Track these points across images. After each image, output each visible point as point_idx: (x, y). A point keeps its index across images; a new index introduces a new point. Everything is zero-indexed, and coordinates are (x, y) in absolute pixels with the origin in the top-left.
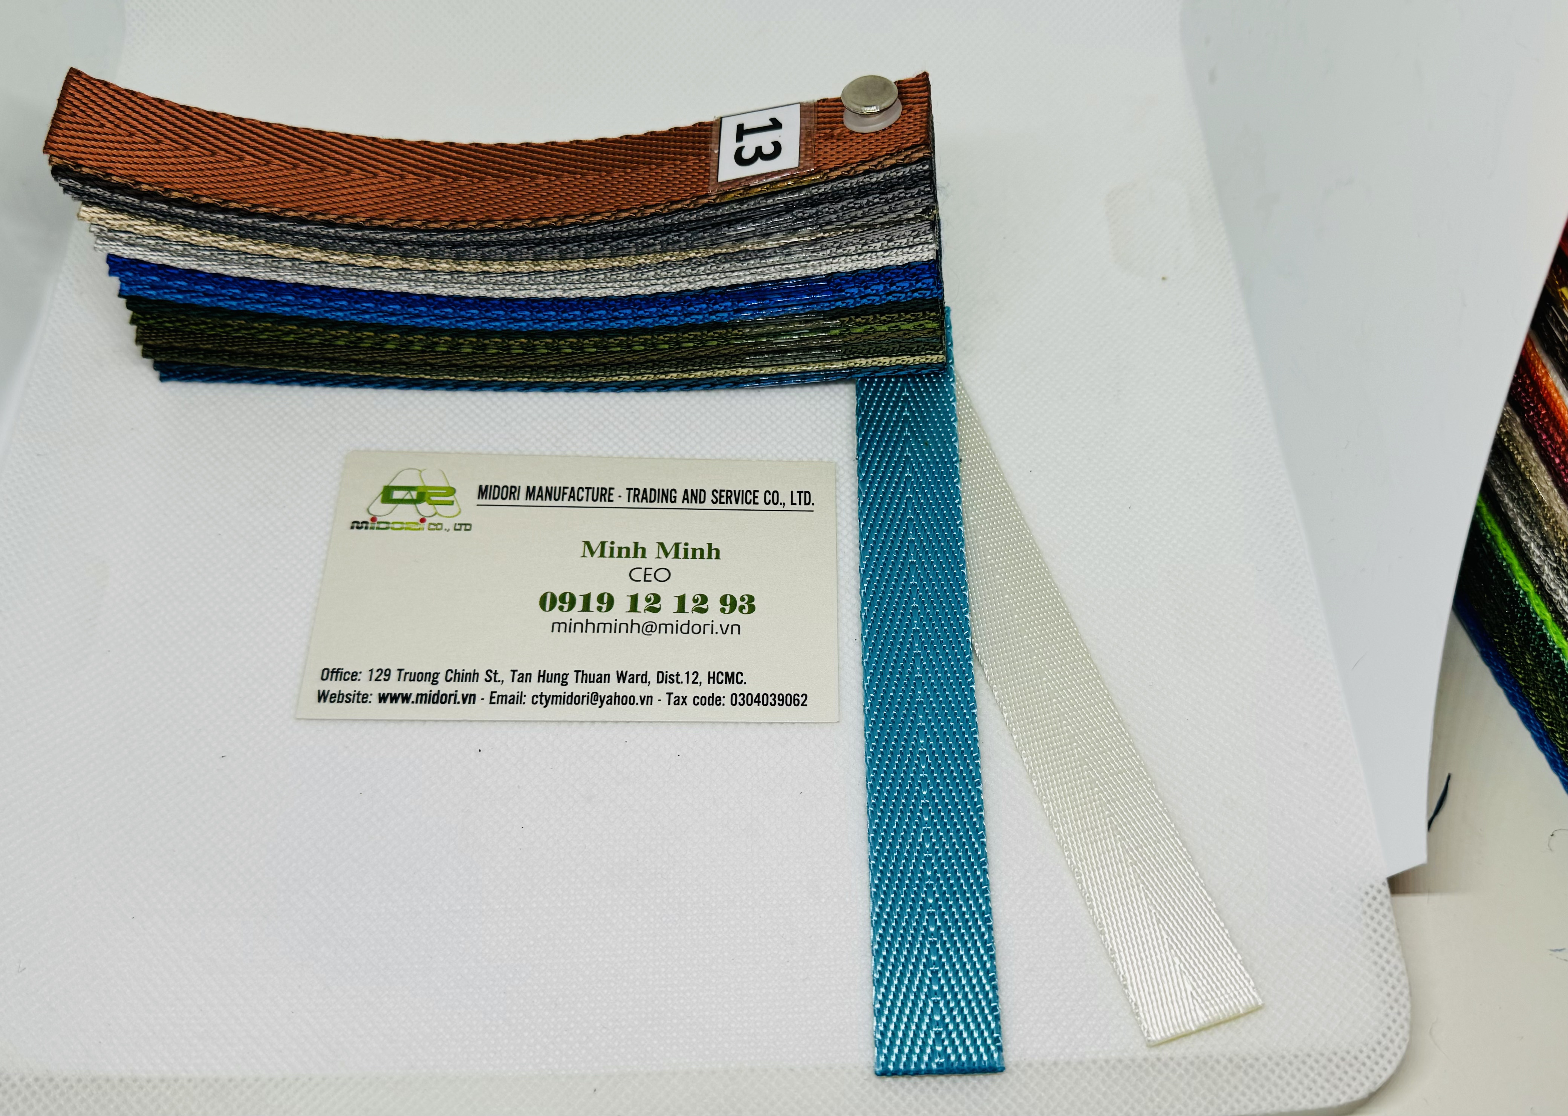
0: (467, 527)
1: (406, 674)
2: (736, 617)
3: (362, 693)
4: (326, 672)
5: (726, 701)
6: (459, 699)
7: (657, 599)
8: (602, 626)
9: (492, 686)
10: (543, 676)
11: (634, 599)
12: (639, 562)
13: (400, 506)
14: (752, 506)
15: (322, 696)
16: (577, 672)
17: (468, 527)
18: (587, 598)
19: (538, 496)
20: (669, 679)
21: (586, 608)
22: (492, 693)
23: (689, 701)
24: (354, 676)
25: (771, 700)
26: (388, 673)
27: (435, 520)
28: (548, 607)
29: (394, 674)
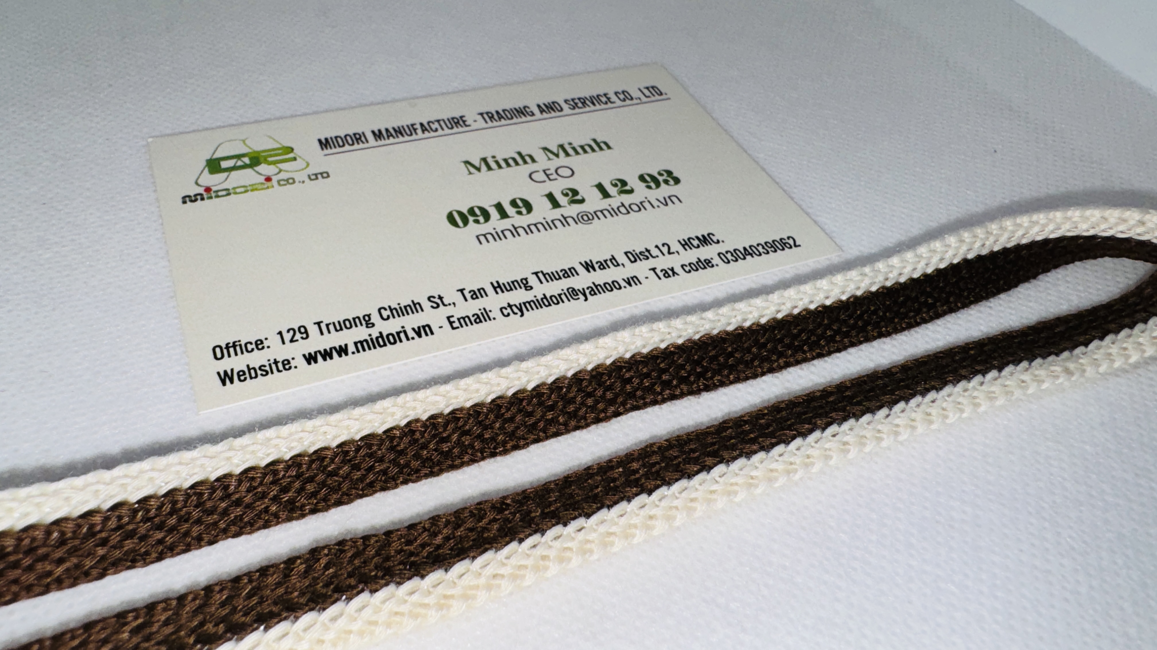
1: (327, 326)
3: (280, 359)
4: (218, 350)
6: (411, 334)
7: (575, 192)
8: (533, 228)
9: (444, 312)
10: (498, 287)
11: (551, 197)
13: (234, 173)
15: (226, 378)
16: (536, 273)
17: (325, 175)
18: (499, 207)
20: (641, 257)
21: (504, 215)
22: (448, 318)
24: (259, 344)
26: (303, 330)
27: (283, 176)
28: (460, 223)
29: (313, 330)
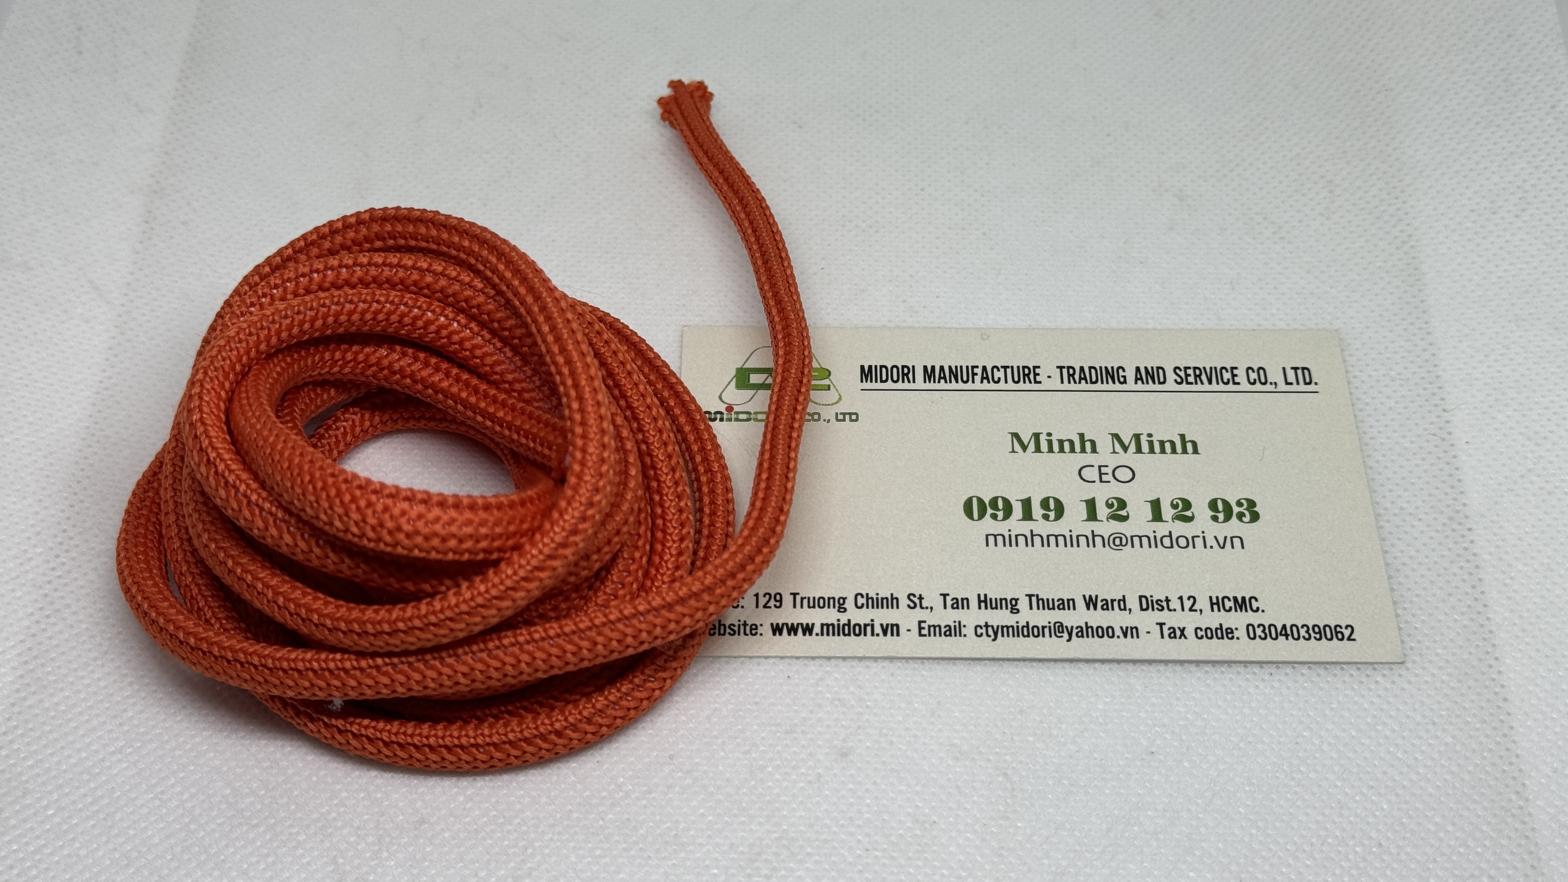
0: (854, 417)
2: (1234, 527)
5: (1241, 633)
12: (1088, 458)
14: (1231, 388)
19: (940, 378)
23: (1190, 632)
25: (1303, 632)
